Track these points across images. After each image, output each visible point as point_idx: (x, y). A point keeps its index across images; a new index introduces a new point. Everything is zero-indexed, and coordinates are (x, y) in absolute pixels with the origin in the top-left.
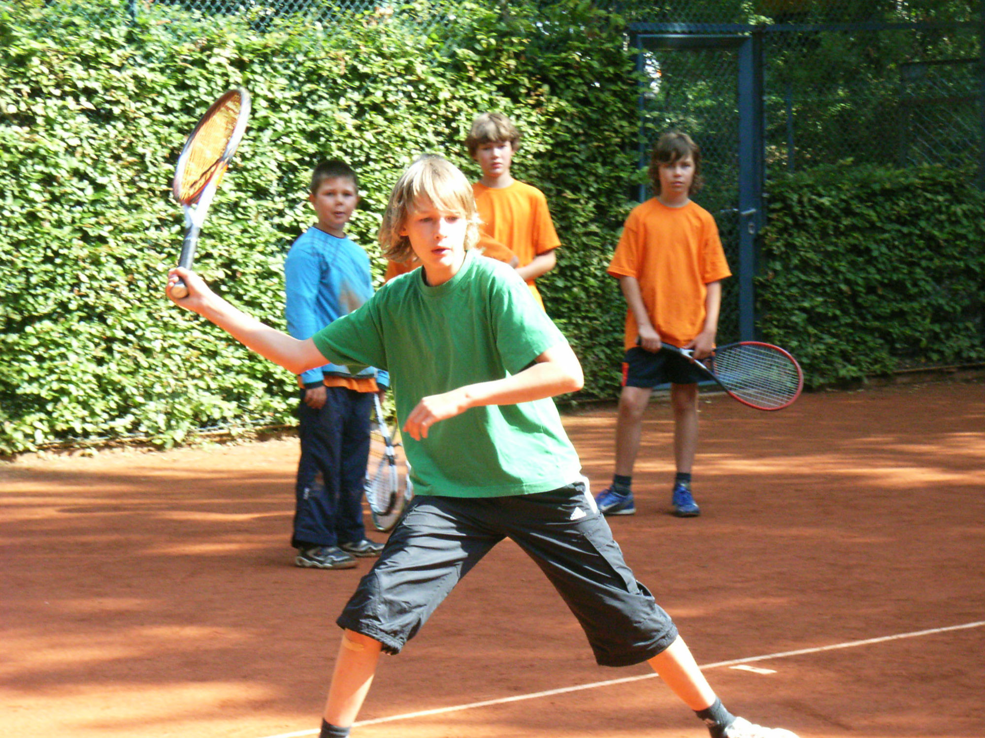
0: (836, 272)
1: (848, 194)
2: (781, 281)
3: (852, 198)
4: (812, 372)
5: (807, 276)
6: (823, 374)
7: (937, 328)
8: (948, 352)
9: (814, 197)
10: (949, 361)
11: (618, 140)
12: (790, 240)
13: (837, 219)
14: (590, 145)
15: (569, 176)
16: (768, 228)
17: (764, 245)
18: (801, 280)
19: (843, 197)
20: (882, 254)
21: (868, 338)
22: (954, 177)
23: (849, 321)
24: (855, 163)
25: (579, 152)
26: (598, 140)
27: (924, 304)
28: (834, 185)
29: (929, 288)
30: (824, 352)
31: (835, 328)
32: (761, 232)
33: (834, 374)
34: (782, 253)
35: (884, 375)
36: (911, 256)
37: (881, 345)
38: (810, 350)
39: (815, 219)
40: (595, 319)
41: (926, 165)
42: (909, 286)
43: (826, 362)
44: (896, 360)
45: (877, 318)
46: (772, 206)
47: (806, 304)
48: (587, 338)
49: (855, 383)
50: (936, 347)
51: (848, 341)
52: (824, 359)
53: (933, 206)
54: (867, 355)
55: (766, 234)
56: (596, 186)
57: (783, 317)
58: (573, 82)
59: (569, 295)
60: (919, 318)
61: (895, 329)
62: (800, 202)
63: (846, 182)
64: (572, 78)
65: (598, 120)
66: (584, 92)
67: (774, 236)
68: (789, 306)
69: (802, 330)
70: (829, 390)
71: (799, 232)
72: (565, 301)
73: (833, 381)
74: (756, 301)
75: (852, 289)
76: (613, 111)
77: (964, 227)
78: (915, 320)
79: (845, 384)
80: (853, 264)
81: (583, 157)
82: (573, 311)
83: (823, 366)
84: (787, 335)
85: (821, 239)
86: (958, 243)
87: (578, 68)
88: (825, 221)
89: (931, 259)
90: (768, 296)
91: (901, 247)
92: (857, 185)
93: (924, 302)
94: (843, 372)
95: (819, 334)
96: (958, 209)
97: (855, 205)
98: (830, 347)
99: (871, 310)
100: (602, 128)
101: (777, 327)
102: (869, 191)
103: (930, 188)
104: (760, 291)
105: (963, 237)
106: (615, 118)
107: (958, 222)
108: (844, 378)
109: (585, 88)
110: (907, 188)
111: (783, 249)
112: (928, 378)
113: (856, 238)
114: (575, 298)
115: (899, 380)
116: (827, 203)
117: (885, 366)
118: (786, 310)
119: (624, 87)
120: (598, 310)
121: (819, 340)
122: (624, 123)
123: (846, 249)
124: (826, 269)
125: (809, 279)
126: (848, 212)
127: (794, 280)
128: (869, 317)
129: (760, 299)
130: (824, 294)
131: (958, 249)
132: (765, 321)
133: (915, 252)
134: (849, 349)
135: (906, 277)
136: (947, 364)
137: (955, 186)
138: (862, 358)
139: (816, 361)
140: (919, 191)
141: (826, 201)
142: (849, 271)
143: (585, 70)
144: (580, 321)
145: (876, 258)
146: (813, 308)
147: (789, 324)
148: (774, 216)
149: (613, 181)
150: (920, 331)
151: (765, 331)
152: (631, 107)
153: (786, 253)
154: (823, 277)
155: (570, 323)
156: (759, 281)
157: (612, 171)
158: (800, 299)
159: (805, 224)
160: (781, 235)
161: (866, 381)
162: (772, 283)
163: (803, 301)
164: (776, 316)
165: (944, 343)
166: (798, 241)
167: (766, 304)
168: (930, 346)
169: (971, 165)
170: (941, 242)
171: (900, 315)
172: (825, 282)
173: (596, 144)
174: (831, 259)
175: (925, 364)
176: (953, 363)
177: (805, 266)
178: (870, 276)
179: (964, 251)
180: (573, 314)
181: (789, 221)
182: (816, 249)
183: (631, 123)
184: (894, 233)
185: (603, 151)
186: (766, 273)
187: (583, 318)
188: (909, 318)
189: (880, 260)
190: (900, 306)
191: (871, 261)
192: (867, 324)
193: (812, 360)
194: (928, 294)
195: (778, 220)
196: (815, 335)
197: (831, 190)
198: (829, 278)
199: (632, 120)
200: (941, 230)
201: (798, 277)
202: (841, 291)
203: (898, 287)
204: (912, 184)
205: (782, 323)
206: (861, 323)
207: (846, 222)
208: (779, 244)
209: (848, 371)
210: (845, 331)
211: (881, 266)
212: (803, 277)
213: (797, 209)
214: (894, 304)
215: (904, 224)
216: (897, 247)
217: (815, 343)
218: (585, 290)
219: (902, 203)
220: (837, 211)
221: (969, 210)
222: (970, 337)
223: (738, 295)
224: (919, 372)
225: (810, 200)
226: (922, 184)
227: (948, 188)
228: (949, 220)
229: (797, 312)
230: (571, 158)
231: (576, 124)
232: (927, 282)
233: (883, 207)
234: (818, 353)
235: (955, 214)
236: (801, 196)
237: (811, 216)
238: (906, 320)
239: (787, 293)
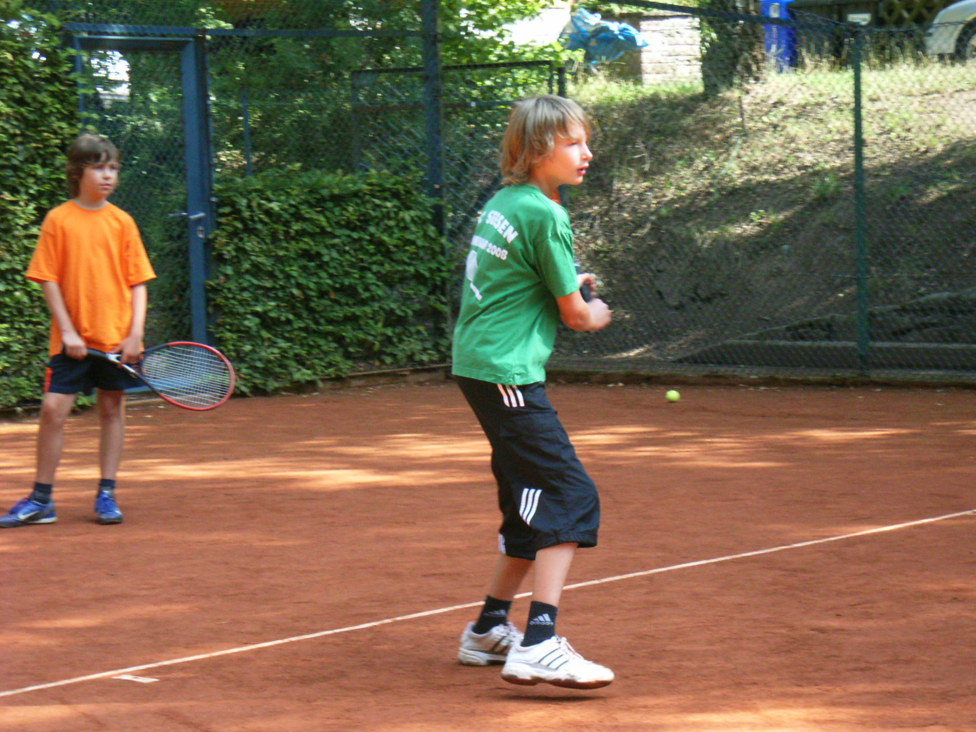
0: (288, 277)
1: (298, 200)
2: (232, 285)
3: (301, 204)
4: (266, 376)
5: (259, 280)
6: (277, 377)
7: (389, 332)
8: (400, 355)
9: (263, 202)
10: (402, 363)
11: (58, 141)
12: (240, 245)
13: (287, 224)
14: (28, 146)
15: (7, 178)
16: (218, 232)
17: (214, 249)
18: (253, 285)
19: (293, 202)
20: (333, 259)
21: (322, 342)
22: (401, 183)
23: (302, 325)
24: (304, 169)
25: (16, 153)
26: (36, 141)
27: (376, 309)
28: (282, 190)
29: (380, 292)
30: (277, 356)
31: (288, 332)
32: (211, 237)
33: (289, 378)
34: (233, 257)
35: (338, 379)
36: (362, 260)
37: (336, 348)
38: (263, 354)
39: (265, 224)
40: (39, 323)
41: (373, 171)
42: (360, 290)
43: (282, 366)
44: (350, 363)
45: (330, 322)
46: (222, 210)
47: (259, 309)
48: (32, 343)
49: (310, 386)
50: (389, 350)
51: (302, 345)
52: (278, 362)
53: (382, 212)
54: (321, 359)
55: (215, 238)
56: (36, 188)
57: (236, 322)
58: (7, 83)
59: (11, 299)
60: (371, 322)
61: (348, 333)
62: (249, 207)
63: (294, 187)
64: (5, 77)
65: (35, 121)
66: (19, 92)
67: (224, 240)
68: (241, 310)
69: (254, 334)
70: (284, 393)
71: (249, 236)
72: (7, 306)
73: (288, 385)
74: (208, 305)
75: (304, 294)
76: (51, 112)
77: (413, 233)
78: (367, 324)
79: (300, 388)
80: (304, 268)
81: (21, 158)
82: (15, 316)
83: (278, 370)
84: (240, 339)
85: (273, 243)
86: (407, 248)
87: (12, 68)
88: (276, 226)
89: (382, 264)
90: (220, 300)
91: (352, 252)
92: (306, 190)
93: (376, 306)
94: (297, 376)
95: (273, 338)
96: (407, 215)
97: (305, 210)
98: (284, 351)
99: (324, 314)
100: (40, 129)
101: (230, 331)
102: (318, 196)
103: (378, 194)
104: (211, 295)
105: (413, 243)
106: (54, 119)
107: (406, 228)
108: (298, 382)
109: (21, 88)
110: (356, 194)
111: (234, 253)
112: (382, 381)
113: (307, 243)
114: (18, 302)
115: (355, 383)
116: (277, 209)
117: (340, 370)
118: (239, 314)
119: (63, 88)
120: (43, 315)
121: (273, 344)
122: (63, 125)
123: (297, 253)
124: (277, 273)
125: (261, 284)
126: (298, 217)
127: (245, 284)
128: (322, 321)
129: (212, 303)
130: (276, 298)
131: (408, 254)
132: (218, 325)
133: (365, 257)
134: (303, 353)
135: (358, 282)
136: (401, 367)
137: (402, 192)
138: (316, 361)
139: (270, 365)
140: (367, 197)
141: (275, 206)
142: (300, 276)
143: (20, 70)
144: (23, 326)
145: (327, 263)
146: (265, 313)
147: (243, 328)
148: (223, 220)
149: (54, 184)
150: (372, 335)
151: (218, 336)
152: (71, 108)
153: (237, 257)
154: (275, 282)
155: (13, 328)
156: (210, 285)
157: (52, 173)
158: (253, 303)
159: (255, 229)
160: (232, 240)
161: (320, 384)
162: (224, 288)
163: (256, 305)
164: (228, 320)
165: (397, 347)
166: (248, 246)
167: (217, 307)
168: (384, 349)
169: (417, 172)
170: (391, 247)
171: (353, 319)
172: (277, 286)
173: (34, 145)
174: (282, 263)
175: (379, 367)
176: (406, 365)
177: (257, 270)
178: (321, 281)
179: (415, 257)
180: (16, 318)
181: (239, 225)
182: (267, 254)
183: (71, 125)
184: (344, 238)
185: (42, 152)
186: (217, 278)
187: (27, 323)
188: (362, 322)
189: (332, 264)
190: (352, 310)
191: (322, 266)
192: (321, 328)
193: (266, 364)
194: (380, 298)
195: (227, 224)
196: (269, 339)
197: (281, 195)
198: (281, 283)
199: (73, 122)
200: (390, 235)
201: (249, 281)
202: (293, 296)
203: (350, 291)
204: (360, 190)
205: (235, 328)
206: (314, 327)
207: (296, 227)
208: (229, 248)
209: (303, 374)
210: (297, 336)
211: (332, 271)
212: (255, 282)
213: (247, 214)
214: (347, 308)
215: (354, 229)
216: (348, 252)
217: (269, 347)
218: (28, 294)
219: (351, 209)
220: (286, 216)
221: (417, 216)
222: (422, 341)
223: (189, 300)
224: (373, 375)
225: (260, 205)
226: (371, 190)
227: (396, 195)
228: (397, 225)
229: (249, 316)
230: (7, 159)
231: (13, 125)
232: (378, 286)
233: (333, 213)
234: (272, 357)
235: (403, 220)
236: (250, 201)
237: (261, 221)
238: (360, 325)
239: (238, 297)
